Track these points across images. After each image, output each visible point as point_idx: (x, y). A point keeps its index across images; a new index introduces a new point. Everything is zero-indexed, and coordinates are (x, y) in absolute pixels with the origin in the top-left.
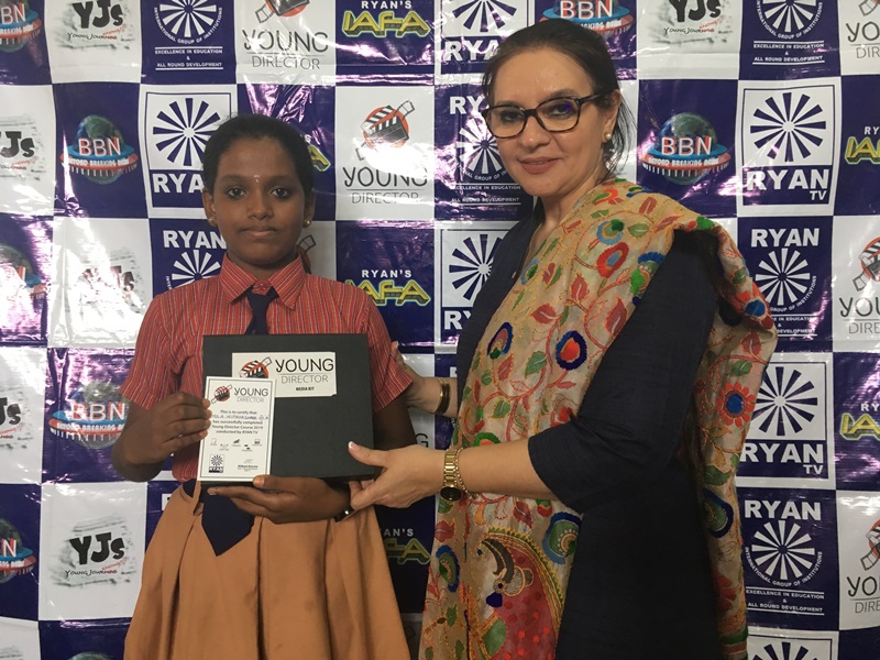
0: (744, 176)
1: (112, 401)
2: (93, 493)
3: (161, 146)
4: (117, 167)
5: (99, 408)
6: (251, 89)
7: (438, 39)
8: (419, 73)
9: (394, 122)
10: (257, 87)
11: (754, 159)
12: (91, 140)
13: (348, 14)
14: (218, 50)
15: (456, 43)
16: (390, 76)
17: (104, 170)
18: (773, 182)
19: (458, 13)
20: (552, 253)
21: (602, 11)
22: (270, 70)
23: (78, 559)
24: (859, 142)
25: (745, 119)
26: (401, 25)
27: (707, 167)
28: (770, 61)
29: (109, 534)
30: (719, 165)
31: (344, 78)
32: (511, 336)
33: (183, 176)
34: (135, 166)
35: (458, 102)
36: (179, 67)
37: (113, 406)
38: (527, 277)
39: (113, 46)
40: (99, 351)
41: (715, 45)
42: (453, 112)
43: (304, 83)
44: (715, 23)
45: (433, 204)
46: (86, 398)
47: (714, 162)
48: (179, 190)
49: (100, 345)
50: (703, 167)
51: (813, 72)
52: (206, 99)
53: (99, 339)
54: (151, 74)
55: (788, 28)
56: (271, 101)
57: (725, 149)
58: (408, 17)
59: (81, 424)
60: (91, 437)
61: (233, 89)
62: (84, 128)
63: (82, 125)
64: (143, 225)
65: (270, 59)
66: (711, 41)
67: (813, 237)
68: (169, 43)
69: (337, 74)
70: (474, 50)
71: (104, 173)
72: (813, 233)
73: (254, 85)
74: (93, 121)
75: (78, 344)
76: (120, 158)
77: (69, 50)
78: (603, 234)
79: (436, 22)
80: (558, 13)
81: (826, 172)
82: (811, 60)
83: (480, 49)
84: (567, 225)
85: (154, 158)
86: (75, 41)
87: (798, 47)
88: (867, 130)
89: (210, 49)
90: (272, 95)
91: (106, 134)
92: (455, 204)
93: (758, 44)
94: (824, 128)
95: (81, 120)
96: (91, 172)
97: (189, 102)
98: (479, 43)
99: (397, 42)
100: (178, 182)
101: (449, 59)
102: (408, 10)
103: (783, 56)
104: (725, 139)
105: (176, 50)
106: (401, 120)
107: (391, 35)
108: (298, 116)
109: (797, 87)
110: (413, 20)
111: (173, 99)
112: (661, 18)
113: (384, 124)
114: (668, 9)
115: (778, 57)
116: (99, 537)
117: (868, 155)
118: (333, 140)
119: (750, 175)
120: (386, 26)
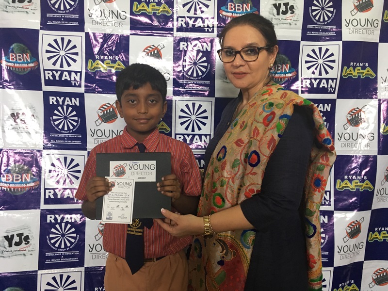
0: (302, 81)
1: (24, 173)
2: (15, 215)
3: (49, 58)
4: (28, 67)
5: (18, 176)
6: (91, 35)
7: (175, 17)
8: (167, 31)
9: (156, 52)
10: (94, 34)
11: (306, 74)
12: (16, 54)
13: (136, 3)
14: (77, 16)
15: (183, 19)
16: (153, 32)
17: (21, 68)
18: (313, 84)
19: (184, 5)
20: (244, 116)
21: (246, 8)
22: (100, 27)
23: (8, 245)
24: (348, 69)
25: (303, 58)
26: (159, 9)
27: (287, 77)
28: (314, 34)
29: (23, 233)
30: (292, 76)
31: (133, 32)
32: (226, 152)
33: (59, 72)
34: (37, 67)
35: (184, 45)
36: (58, 23)
37: (24, 175)
38: (233, 126)
39: (27, 12)
40: (19, 150)
41: (292, 26)
42: (181, 49)
43: (116, 33)
44: (292, 16)
45: (172, 89)
46: (12, 172)
47: (290, 75)
48: (57, 79)
49: (19, 148)
50: (286, 77)
51: (331, 39)
52: (71, 38)
53: (19, 145)
54: (45, 26)
55: (321, 20)
56: (101, 41)
57: (295, 70)
58: (162, 6)
59: (10, 184)
60: (14, 189)
61: (83, 34)
62: (13, 49)
63: (12, 47)
64: (40, 94)
65: (100, 22)
66: (290, 24)
67: (328, 108)
68: (53, 12)
69: (130, 30)
70: (191, 22)
71: (21, 69)
72: (328, 106)
73: (93, 33)
74: (18, 46)
75: (8, 147)
76: (30, 63)
77: (6, 13)
78: (265, 109)
79: (175, 9)
80: (227, 8)
81: (335, 81)
82: (330, 34)
83: (194, 22)
84: (251, 104)
85: (46, 63)
86: (9, 9)
87: (325, 28)
88: (352, 64)
89: (73, 16)
90: (101, 38)
91: (23, 52)
92: (182, 90)
93: (309, 26)
94: (335, 62)
95: (11, 45)
96: (15, 68)
97: (63, 39)
98: (193, 19)
99: (157, 17)
100: (57, 75)
101: (180, 26)
102: (162, 3)
103: (319, 32)
104: (295, 66)
105: (57, 16)
106: (159, 51)
107: (154, 14)
108: (112, 48)
109: (324, 45)
110: (164, 8)
111: (55, 38)
112: (270, 13)
113: (151, 53)
114: (273, 10)
115: (317, 32)
116: (18, 235)
117: (351, 74)
118: (128, 59)
119: (304, 81)
120: (152, 9)
